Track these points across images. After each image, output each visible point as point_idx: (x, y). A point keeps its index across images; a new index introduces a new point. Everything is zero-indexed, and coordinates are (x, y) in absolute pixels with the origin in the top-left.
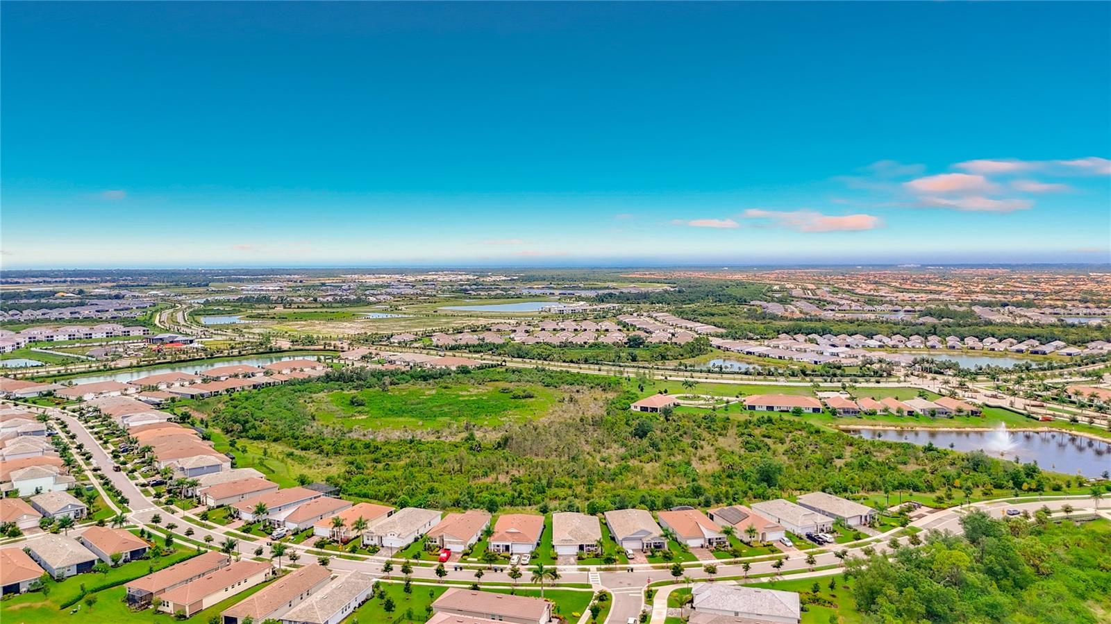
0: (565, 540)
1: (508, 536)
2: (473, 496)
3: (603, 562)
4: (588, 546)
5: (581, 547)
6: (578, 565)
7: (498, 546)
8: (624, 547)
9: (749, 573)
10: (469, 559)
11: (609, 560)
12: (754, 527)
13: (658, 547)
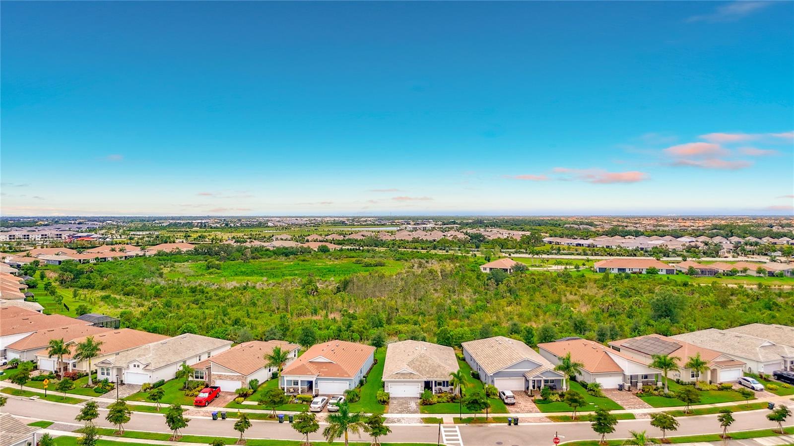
0: (402, 374)
1: (312, 368)
2: (287, 329)
3: (464, 408)
4: (440, 384)
5: (428, 385)
6: (423, 413)
7: (296, 383)
8: (496, 386)
9: (732, 429)
10: (246, 403)
11: (475, 404)
12: (701, 360)
13: (552, 386)
